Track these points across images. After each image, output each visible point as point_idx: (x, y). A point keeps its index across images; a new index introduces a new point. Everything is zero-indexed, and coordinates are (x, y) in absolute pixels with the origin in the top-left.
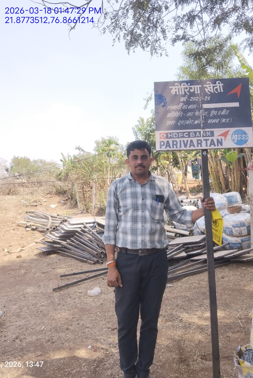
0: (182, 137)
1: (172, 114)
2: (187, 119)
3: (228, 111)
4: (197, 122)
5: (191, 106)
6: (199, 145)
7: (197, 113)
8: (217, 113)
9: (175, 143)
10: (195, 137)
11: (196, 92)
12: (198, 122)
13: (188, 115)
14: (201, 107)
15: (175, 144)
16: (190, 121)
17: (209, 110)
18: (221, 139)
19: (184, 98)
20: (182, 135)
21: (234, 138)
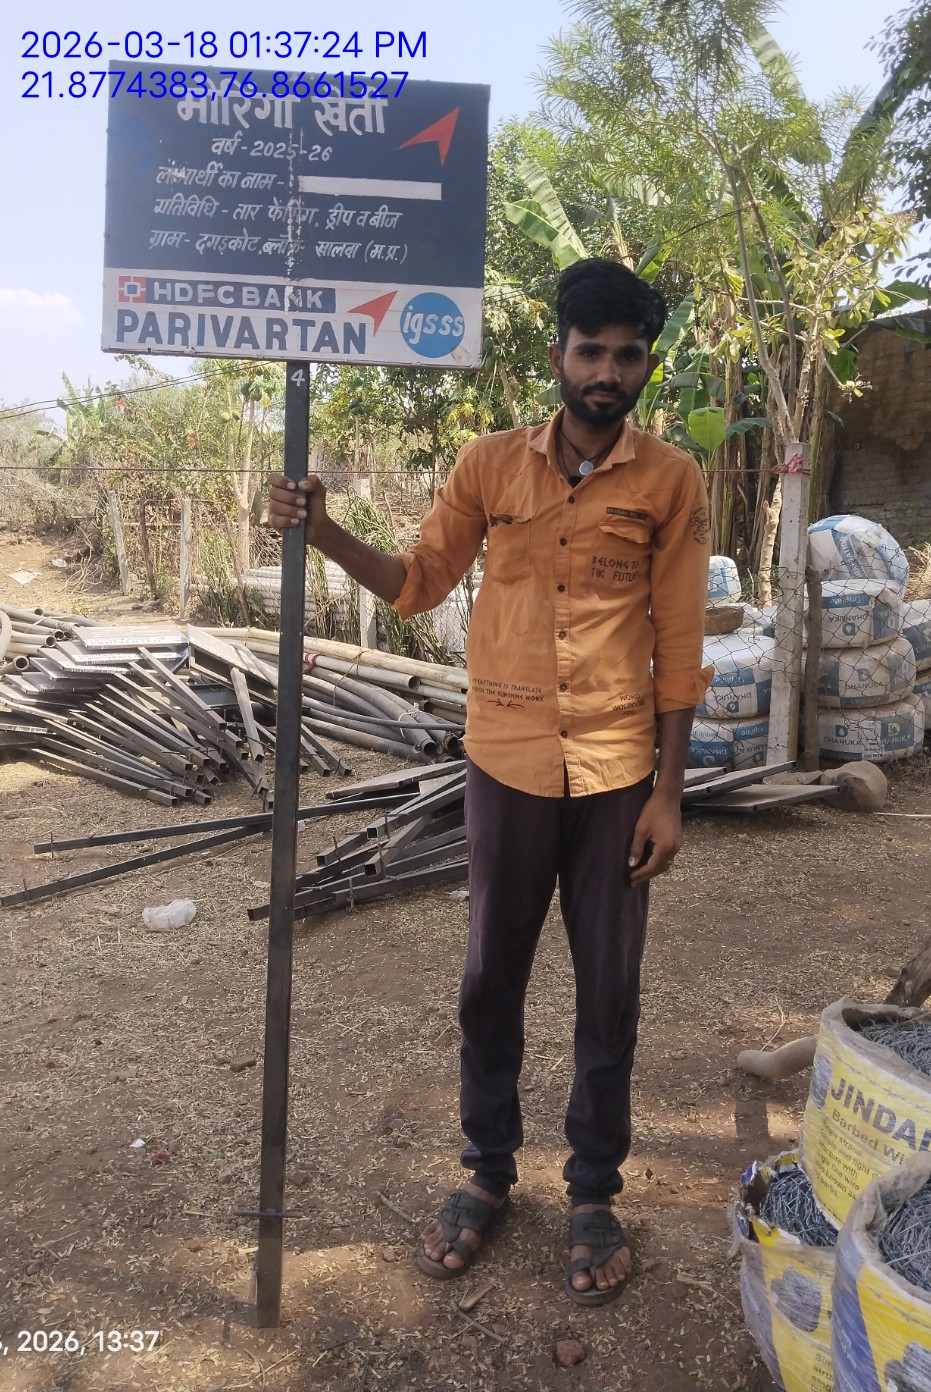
0: (209, 302)
1: (176, 204)
2: (235, 228)
3: (399, 214)
4: (272, 245)
5: (253, 180)
6: (276, 342)
7: (274, 211)
8: (355, 217)
9: (179, 323)
10: (261, 306)
11: (278, 124)
12: (276, 245)
13: (239, 214)
14: (291, 185)
15: (179, 330)
16: (243, 240)
17: (324, 202)
18: (362, 327)
19: (229, 143)
20: (210, 295)
21: (409, 328)
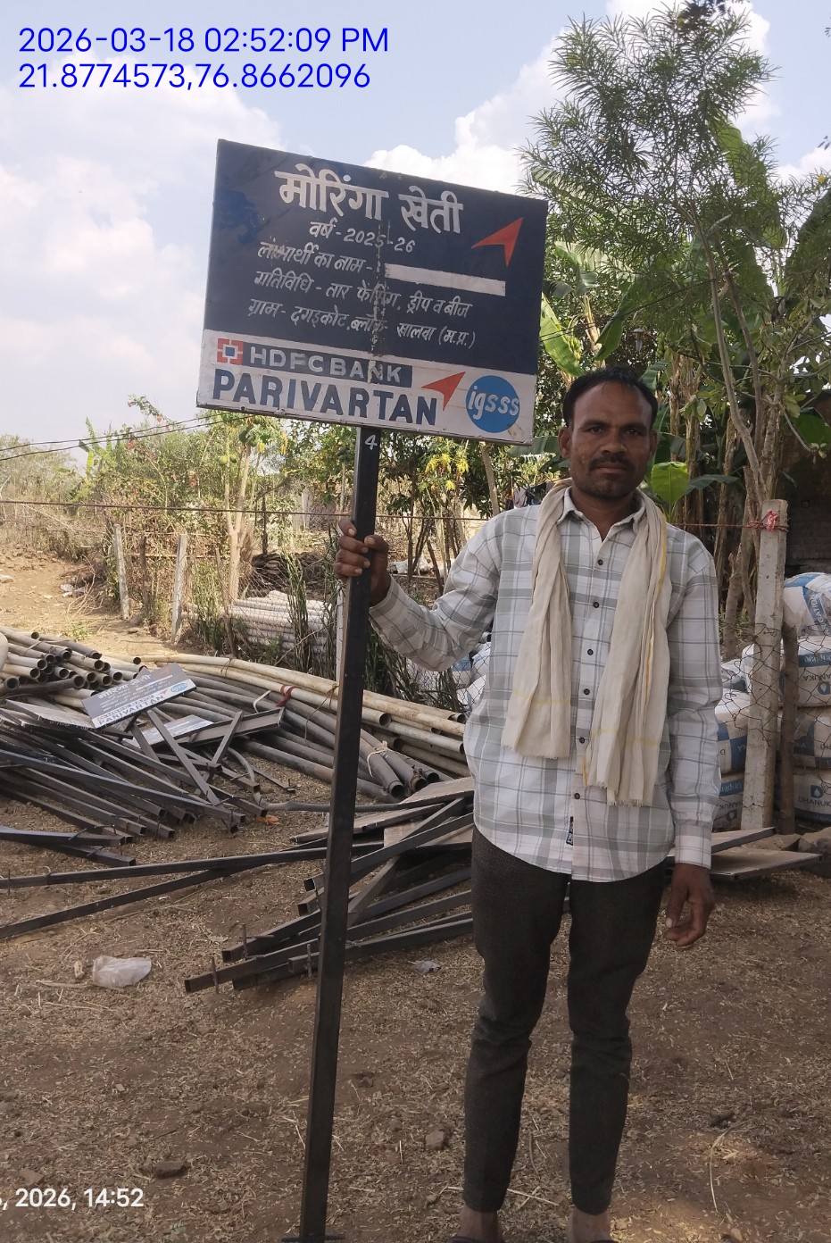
0: (299, 370)
1: (275, 277)
2: (327, 305)
3: (469, 305)
4: (359, 322)
5: (345, 262)
6: (357, 409)
8: (432, 304)
9: (272, 386)
10: (347, 377)
11: (369, 215)
12: (363, 323)
13: (331, 292)
14: (378, 270)
15: (271, 392)
16: (334, 316)
17: (407, 288)
18: (434, 401)
19: (325, 227)
20: (300, 363)
21: (473, 405)
